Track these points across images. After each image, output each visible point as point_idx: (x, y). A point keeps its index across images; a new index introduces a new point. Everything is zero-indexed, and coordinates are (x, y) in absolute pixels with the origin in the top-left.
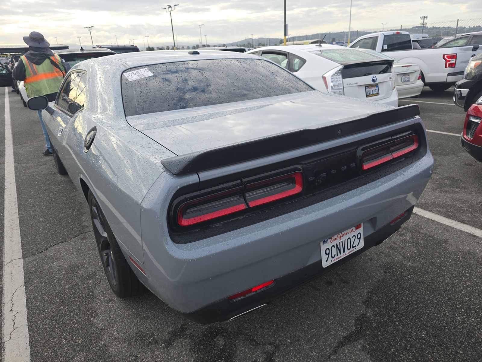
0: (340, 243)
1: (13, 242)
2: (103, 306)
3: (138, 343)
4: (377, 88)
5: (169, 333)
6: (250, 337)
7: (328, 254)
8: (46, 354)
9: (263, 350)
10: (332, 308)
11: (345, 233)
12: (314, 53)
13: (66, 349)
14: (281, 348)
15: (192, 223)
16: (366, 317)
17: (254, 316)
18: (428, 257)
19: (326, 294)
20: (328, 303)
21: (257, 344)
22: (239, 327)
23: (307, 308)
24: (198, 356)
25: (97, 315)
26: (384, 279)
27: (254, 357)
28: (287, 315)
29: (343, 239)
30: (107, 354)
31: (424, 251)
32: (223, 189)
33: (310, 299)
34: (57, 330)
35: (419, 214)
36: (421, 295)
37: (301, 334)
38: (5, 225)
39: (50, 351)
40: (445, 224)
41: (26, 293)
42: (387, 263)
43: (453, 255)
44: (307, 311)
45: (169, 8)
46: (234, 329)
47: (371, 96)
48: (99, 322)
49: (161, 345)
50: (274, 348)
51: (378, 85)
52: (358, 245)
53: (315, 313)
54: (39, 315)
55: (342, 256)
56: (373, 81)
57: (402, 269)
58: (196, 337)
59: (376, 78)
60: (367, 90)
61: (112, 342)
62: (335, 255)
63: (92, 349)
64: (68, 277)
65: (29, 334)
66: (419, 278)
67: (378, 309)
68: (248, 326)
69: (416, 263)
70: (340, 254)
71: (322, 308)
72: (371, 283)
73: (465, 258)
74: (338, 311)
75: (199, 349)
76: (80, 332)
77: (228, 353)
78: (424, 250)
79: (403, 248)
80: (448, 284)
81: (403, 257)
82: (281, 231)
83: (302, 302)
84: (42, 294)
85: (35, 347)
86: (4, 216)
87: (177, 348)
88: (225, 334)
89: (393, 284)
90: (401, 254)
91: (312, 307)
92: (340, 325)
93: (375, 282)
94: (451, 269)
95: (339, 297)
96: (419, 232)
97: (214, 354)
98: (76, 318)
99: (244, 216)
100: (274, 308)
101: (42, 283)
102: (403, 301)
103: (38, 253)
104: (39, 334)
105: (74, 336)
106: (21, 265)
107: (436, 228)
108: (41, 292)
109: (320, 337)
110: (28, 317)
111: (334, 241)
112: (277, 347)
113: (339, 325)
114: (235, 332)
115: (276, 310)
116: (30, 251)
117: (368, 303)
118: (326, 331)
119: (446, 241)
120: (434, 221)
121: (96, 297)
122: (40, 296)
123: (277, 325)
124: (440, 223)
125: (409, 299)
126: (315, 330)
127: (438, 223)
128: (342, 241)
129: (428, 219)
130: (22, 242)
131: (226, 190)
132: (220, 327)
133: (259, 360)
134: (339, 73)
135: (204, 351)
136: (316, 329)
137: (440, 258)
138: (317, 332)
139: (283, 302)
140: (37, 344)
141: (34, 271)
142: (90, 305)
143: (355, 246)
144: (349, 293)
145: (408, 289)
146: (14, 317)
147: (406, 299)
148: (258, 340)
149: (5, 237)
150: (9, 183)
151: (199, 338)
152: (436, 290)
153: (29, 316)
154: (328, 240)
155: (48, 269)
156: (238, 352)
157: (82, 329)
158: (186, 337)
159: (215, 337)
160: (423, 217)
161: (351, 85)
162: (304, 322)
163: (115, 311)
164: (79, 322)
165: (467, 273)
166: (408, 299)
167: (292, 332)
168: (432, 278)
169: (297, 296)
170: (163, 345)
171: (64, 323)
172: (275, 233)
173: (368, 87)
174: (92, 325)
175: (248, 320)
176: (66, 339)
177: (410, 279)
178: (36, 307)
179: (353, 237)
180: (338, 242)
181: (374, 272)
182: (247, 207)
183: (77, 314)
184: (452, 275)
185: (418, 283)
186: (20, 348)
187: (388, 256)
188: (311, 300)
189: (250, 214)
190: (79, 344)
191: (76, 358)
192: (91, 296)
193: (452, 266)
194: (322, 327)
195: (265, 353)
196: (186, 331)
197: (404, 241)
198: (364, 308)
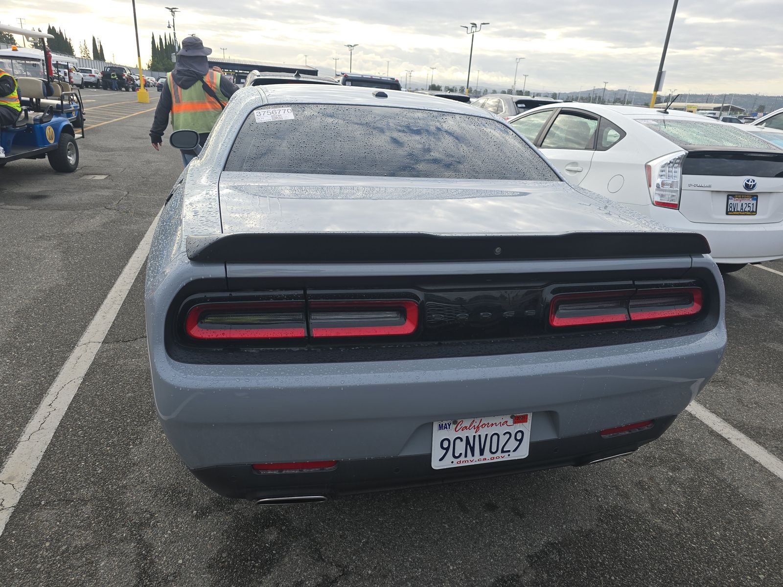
0: (474, 436)
1: (104, 319)
2: (154, 434)
3: (166, 498)
4: (755, 202)
5: (211, 499)
6: (316, 546)
7: (447, 449)
8: (53, 472)
9: (324, 570)
10: (470, 547)
11: (488, 424)
12: (645, 123)
13: (79, 474)
14: (351, 578)
15: (207, 337)
16: (517, 581)
17: (342, 517)
18: (702, 521)
19: (474, 522)
20: (468, 537)
21: (321, 558)
22: (310, 524)
23: (430, 532)
24: (229, 545)
25: (140, 443)
26: (591, 530)
27: (303, 576)
28: (391, 532)
29: (483, 432)
30: (120, 499)
31: (699, 509)
32: (268, 298)
33: (444, 521)
34: (84, 447)
35: (734, 441)
36: (643, 580)
37: (394, 569)
38: (109, 296)
39: (60, 471)
40: (776, 474)
41: (79, 388)
42: (616, 506)
43: (755, 533)
44: (427, 538)
45: (473, 27)
46: (302, 524)
47: (738, 213)
48: (136, 453)
49: (192, 512)
50: (341, 574)
51: (757, 196)
52: (514, 451)
53: (437, 544)
54: (76, 420)
55: (476, 460)
56: (747, 186)
57: (637, 525)
58: (243, 517)
59: (753, 183)
60: (730, 201)
61: (136, 485)
62: (461, 454)
63: (107, 485)
64: (137, 383)
65: (51, 441)
66: (659, 551)
67: (549, 575)
68: (324, 527)
69: (670, 524)
70: (473, 455)
71: (452, 542)
72: (564, 530)
73: (776, 545)
74: (477, 556)
75: (237, 535)
76: (108, 459)
77: (272, 556)
78: (700, 507)
79: (661, 491)
80: (711, 580)
81: (653, 505)
82: (345, 384)
83: (427, 522)
84: (96, 395)
85: (48, 459)
86: (114, 284)
87: (209, 523)
88: (285, 527)
89: (602, 545)
90: (652, 500)
91: (439, 534)
92: (466, 577)
93: (572, 530)
94: (734, 555)
95: (493, 535)
96: (712, 474)
97: (252, 550)
98: (114, 439)
99: (302, 348)
100: (378, 515)
101: (104, 381)
102: (601, 578)
103: (123, 341)
104: (61, 446)
105: (98, 462)
106: (95, 351)
107: (753, 475)
108: (96, 392)
109: (422, 584)
110: (62, 419)
111: (462, 430)
112: (345, 574)
113: (463, 577)
114: (300, 530)
115: (379, 519)
116: (116, 336)
117: (537, 560)
118: (436, 579)
119: (757, 505)
120: (755, 462)
121: (153, 420)
122: (92, 397)
123: (367, 542)
124: (767, 469)
125: (615, 578)
126: (420, 570)
127: (763, 469)
128: (480, 436)
129: (747, 456)
130: (113, 322)
131: (271, 300)
132: (283, 515)
133: (307, 583)
134: (678, 163)
135: (240, 542)
136: (422, 570)
137: (725, 529)
138: (422, 574)
139: (397, 511)
140: (52, 456)
141: (104, 364)
142: (140, 428)
143: (509, 451)
144: (513, 534)
145: (625, 563)
146: (48, 414)
147: (610, 578)
148: (325, 553)
149: (100, 310)
150: (146, 243)
151: (246, 520)
152: (679, 582)
153: (64, 419)
154: (449, 426)
155: (121, 365)
156: (286, 559)
157: (111, 456)
158: (229, 513)
159: (268, 527)
160: (738, 451)
161: (697, 188)
162: (411, 552)
163: (165, 445)
164: (114, 445)
165: (763, 574)
166: (613, 578)
167: (383, 560)
168: (685, 558)
169: (426, 510)
170: (195, 512)
171: (97, 441)
172: (333, 385)
173: (734, 196)
174: (127, 455)
175: (329, 519)
176: (86, 462)
177: (641, 546)
178: (79, 409)
179: (504, 434)
180: (471, 433)
181: (579, 514)
182: (306, 335)
183: (119, 434)
184: (729, 566)
185: (651, 558)
186: (31, 455)
187: (625, 496)
188: (444, 523)
189: (313, 348)
190: (97, 473)
191: (82, 491)
192: (149, 417)
193: (739, 551)
194: (436, 569)
195: (323, 576)
196: (234, 505)
197: (672, 481)
198: (524, 565)
